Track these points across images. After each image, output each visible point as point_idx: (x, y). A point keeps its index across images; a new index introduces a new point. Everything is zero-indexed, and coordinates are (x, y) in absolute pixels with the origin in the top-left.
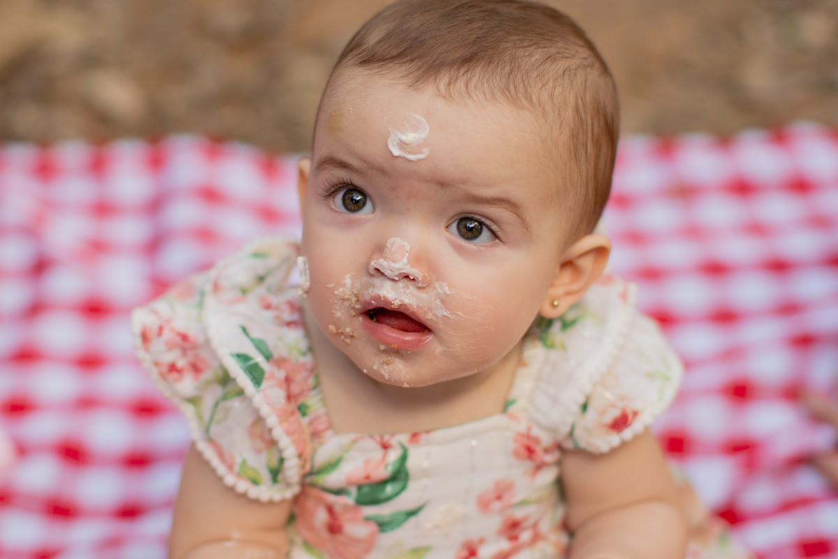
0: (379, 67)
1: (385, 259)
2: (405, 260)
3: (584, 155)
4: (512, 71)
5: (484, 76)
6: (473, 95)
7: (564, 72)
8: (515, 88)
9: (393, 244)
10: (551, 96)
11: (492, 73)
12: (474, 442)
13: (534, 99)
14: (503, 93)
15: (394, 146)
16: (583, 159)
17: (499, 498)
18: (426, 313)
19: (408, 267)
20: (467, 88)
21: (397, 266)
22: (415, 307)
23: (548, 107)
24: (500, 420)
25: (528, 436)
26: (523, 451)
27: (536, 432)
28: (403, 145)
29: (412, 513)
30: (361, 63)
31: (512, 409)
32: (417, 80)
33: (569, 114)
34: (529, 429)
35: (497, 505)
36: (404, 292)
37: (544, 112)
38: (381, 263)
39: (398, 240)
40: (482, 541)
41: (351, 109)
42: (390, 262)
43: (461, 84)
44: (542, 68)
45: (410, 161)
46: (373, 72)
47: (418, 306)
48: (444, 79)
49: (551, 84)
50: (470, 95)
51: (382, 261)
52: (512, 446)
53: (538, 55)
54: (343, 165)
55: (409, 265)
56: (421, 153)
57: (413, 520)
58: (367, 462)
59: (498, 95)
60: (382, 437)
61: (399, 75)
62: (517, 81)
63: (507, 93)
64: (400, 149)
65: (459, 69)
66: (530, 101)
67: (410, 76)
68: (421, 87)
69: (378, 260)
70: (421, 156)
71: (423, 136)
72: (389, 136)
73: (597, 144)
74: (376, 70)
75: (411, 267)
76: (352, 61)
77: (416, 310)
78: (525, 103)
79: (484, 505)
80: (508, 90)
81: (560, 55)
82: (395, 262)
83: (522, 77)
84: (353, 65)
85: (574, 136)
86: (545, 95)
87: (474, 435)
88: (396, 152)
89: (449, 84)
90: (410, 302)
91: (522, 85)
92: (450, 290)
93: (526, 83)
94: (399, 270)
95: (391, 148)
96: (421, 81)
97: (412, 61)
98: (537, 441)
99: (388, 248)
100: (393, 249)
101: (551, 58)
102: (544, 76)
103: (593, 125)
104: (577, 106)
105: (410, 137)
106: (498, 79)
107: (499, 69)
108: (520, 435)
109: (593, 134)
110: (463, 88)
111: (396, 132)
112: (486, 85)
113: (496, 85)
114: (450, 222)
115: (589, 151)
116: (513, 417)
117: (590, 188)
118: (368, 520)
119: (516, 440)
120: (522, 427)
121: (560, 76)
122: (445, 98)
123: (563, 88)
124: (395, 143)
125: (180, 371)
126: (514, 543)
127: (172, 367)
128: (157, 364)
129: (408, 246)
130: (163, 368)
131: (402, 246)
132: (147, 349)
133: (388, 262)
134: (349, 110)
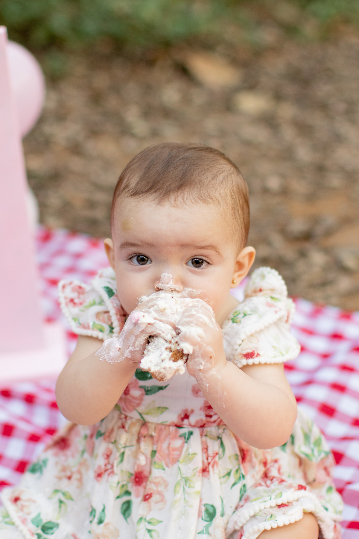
0: (141, 197)
1: (162, 283)
2: (171, 282)
3: (238, 215)
4: (201, 187)
5: (189, 193)
6: (187, 203)
7: (223, 180)
8: (204, 195)
9: (164, 276)
10: (220, 194)
11: (193, 191)
13: (214, 198)
14: (200, 199)
16: (238, 217)
20: (183, 200)
21: (168, 286)
23: (220, 199)
29: (161, 388)
32: (161, 201)
33: (229, 200)
37: (219, 202)
38: (160, 285)
39: (166, 274)
40: (192, 411)
41: (133, 219)
42: (165, 284)
43: (180, 199)
44: (213, 182)
46: (138, 199)
49: (219, 189)
50: (185, 203)
51: (160, 284)
53: (210, 176)
54: (133, 245)
57: (161, 391)
59: (197, 199)
61: (151, 200)
62: (204, 191)
63: (201, 198)
65: (177, 192)
66: (212, 199)
68: (163, 203)
73: (243, 209)
74: (140, 199)
75: (175, 285)
76: (126, 195)
78: (209, 200)
80: (201, 197)
81: (219, 173)
82: (167, 284)
83: (206, 189)
84: (127, 197)
85: (233, 209)
86: (217, 195)
89: (175, 200)
91: (207, 193)
93: (208, 191)
96: (162, 201)
97: (155, 192)
99: (162, 278)
100: (165, 279)
101: (215, 176)
102: (215, 185)
103: (239, 199)
104: (231, 194)
106: (196, 192)
107: (195, 188)
109: (240, 205)
110: (182, 201)
112: (191, 197)
113: (195, 195)
114: (188, 261)
115: (240, 212)
117: (243, 229)
118: (141, 387)
121: (221, 183)
122: (175, 207)
123: (224, 189)
125: (75, 304)
126: (209, 419)
127: (72, 300)
128: (66, 298)
129: (171, 276)
130: (68, 300)
131: (169, 277)
132: (63, 292)
133: (164, 284)
134: (132, 219)
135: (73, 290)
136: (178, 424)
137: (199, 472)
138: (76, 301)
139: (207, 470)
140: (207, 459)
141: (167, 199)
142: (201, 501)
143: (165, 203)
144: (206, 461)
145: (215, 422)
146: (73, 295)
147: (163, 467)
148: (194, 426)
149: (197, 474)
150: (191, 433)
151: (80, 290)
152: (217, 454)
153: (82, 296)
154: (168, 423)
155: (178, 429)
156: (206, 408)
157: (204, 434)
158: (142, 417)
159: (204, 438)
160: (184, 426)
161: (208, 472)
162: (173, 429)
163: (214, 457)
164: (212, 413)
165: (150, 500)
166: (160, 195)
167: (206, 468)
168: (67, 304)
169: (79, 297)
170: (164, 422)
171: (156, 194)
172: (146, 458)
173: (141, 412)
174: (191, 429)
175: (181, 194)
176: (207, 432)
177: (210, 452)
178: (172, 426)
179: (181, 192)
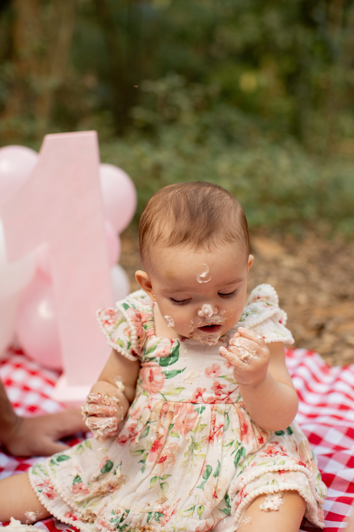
4: (224, 230)
5: (217, 238)
6: (217, 246)
8: (229, 236)
11: (219, 234)
13: (235, 236)
14: (226, 240)
17: (214, 372)
28: (202, 279)
29: (179, 372)
30: (170, 245)
32: (197, 249)
35: (213, 375)
37: (239, 239)
40: (205, 390)
41: (176, 269)
43: (212, 245)
45: (206, 283)
46: (176, 250)
48: (205, 245)
50: (216, 247)
57: (179, 374)
58: (165, 347)
59: (224, 241)
60: (171, 339)
61: (188, 249)
65: (208, 239)
67: (193, 248)
68: (200, 251)
70: (209, 280)
71: (207, 273)
72: (196, 277)
78: (233, 239)
79: (208, 374)
83: (228, 230)
88: (201, 282)
91: (230, 233)
92: (226, 311)
95: (198, 281)
105: (203, 275)
106: (222, 236)
107: (220, 232)
111: (198, 274)
112: (220, 241)
118: (163, 373)
122: (209, 252)
124: (199, 279)
125: (109, 324)
126: (218, 397)
127: (107, 322)
128: (102, 321)
130: (104, 322)
132: (100, 317)
135: (106, 314)
136: (194, 401)
137: (206, 440)
138: (110, 321)
139: (213, 438)
140: (214, 429)
141: (201, 247)
142: (205, 462)
144: (212, 431)
145: (223, 399)
146: (107, 317)
147: (178, 435)
148: (206, 403)
149: (205, 441)
150: (203, 408)
151: (111, 312)
152: (222, 426)
153: (113, 317)
154: (185, 401)
155: (193, 405)
156: (216, 388)
157: (214, 409)
158: (164, 398)
159: (214, 412)
160: (199, 402)
161: (213, 440)
162: (190, 405)
163: (220, 427)
164: (220, 393)
165: (164, 462)
167: (212, 436)
168: (103, 326)
169: (111, 319)
170: (181, 400)
172: (164, 430)
173: (162, 393)
174: (204, 405)
176: (217, 407)
177: (217, 424)
178: (189, 403)
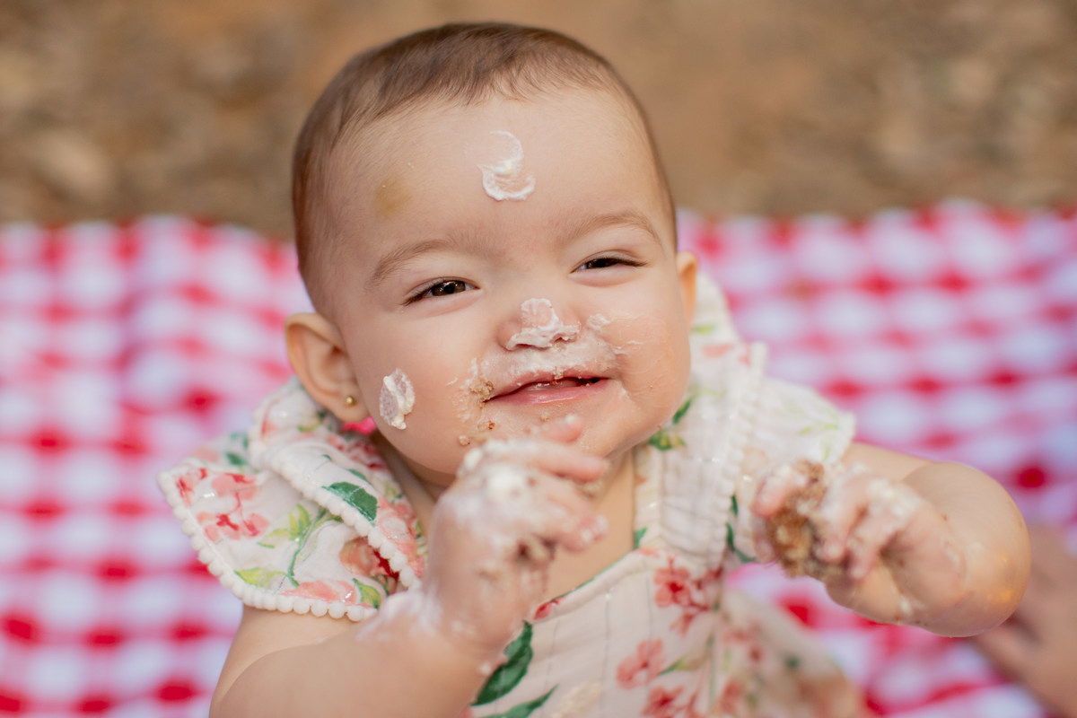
1: (531, 326)
2: (555, 318)
9: (530, 307)
12: (608, 596)
15: (492, 187)
17: (645, 665)
18: (599, 366)
19: (562, 325)
20: (531, 84)
21: (549, 328)
22: (584, 366)
24: (633, 559)
25: (672, 572)
26: (668, 593)
27: (681, 562)
31: (644, 541)
34: (671, 561)
35: (642, 676)
36: (563, 355)
39: (533, 300)
41: (409, 164)
42: (539, 327)
45: (518, 201)
47: (586, 363)
48: (502, 83)
51: (526, 331)
52: (654, 589)
55: (562, 323)
56: (526, 185)
57: (537, 713)
64: (501, 188)
65: (508, 69)
69: (521, 331)
70: (528, 190)
71: (519, 158)
72: (482, 176)
75: (565, 324)
77: (587, 369)
79: (626, 677)
82: (544, 324)
87: (606, 588)
88: (499, 195)
89: (510, 85)
90: (576, 363)
94: (552, 332)
95: (491, 192)
96: (476, 95)
98: (684, 574)
99: (526, 313)
100: (533, 313)
105: (508, 166)
108: (662, 571)
110: (528, 85)
111: (488, 167)
116: (648, 553)
119: (657, 581)
120: (662, 563)
122: (517, 100)
124: (493, 181)
125: (235, 528)
127: (224, 520)
128: (201, 518)
129: (548, 302)
130: (211, 523)
131: (542, 305)
132: (188, 503)
133: (537, 327)
134: (409, 167)
138: (237, 518)
141: (488, 87)
143: (488, 97)
146: (226, 505)
153: (246, 504)
156: (656, 707)
166: (464, 85)
168: (210, 535)
169: (240, 507)
171: (450, 87)
175: (521, 73)
179: (519, 70)
